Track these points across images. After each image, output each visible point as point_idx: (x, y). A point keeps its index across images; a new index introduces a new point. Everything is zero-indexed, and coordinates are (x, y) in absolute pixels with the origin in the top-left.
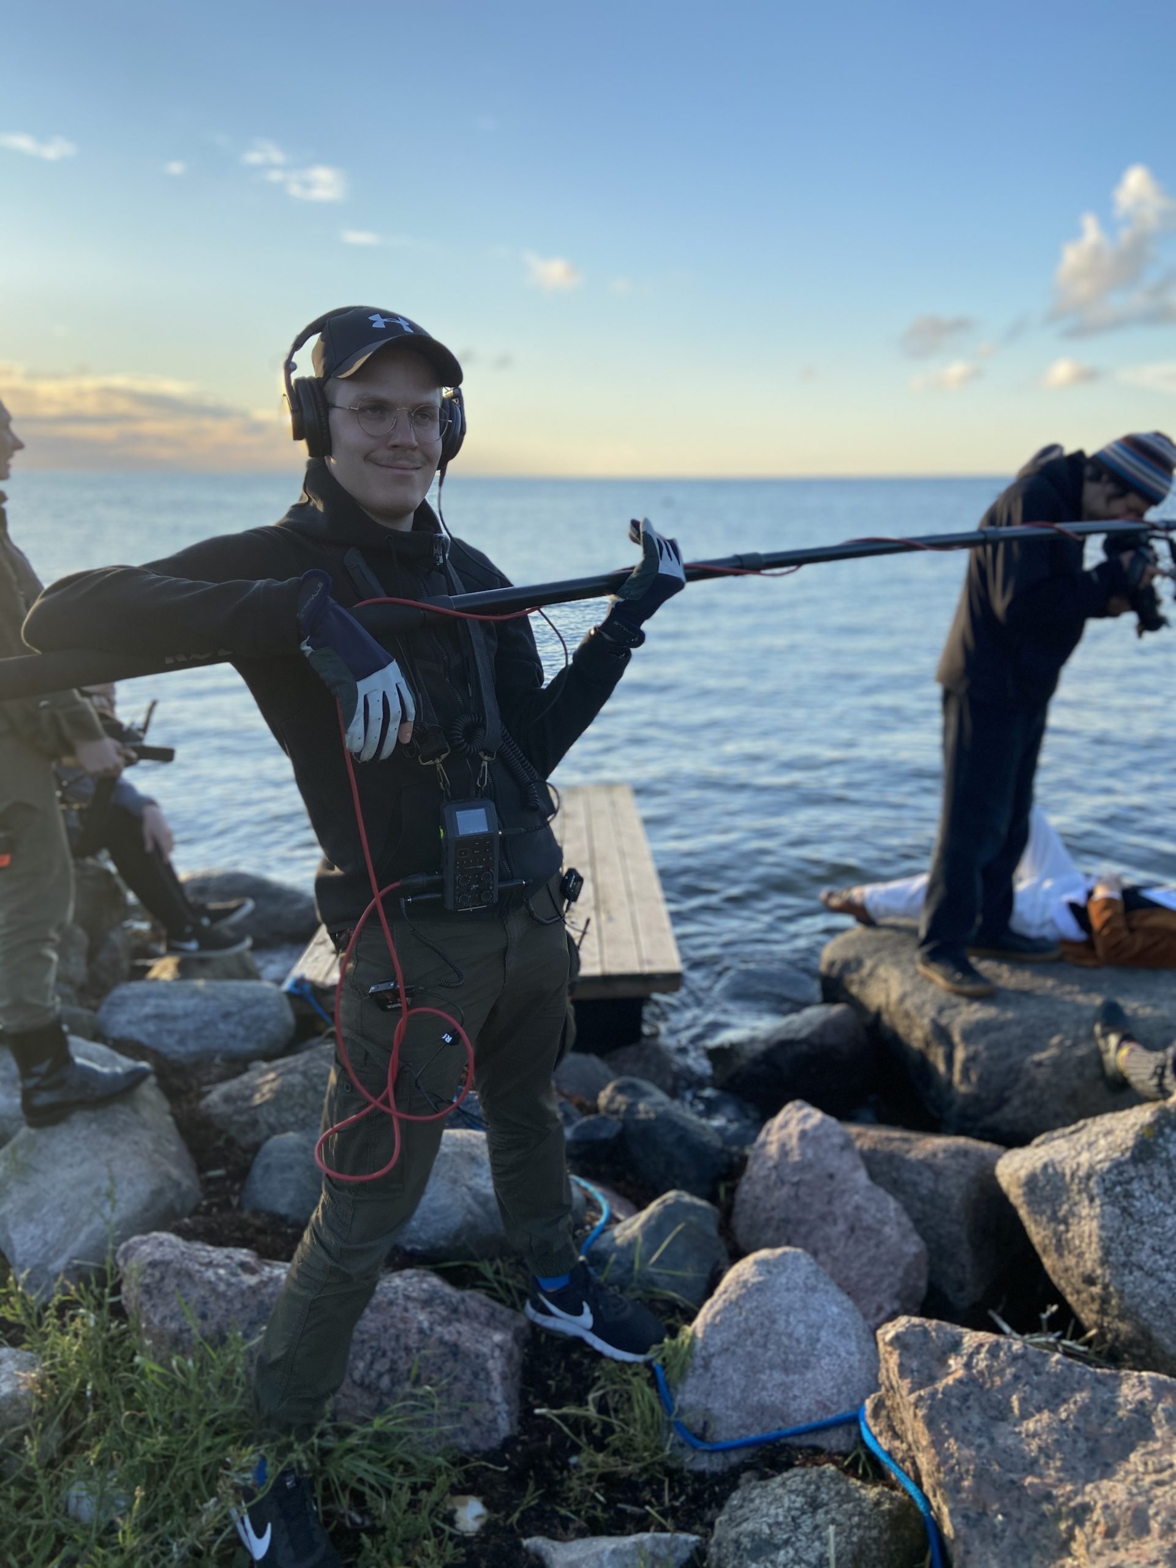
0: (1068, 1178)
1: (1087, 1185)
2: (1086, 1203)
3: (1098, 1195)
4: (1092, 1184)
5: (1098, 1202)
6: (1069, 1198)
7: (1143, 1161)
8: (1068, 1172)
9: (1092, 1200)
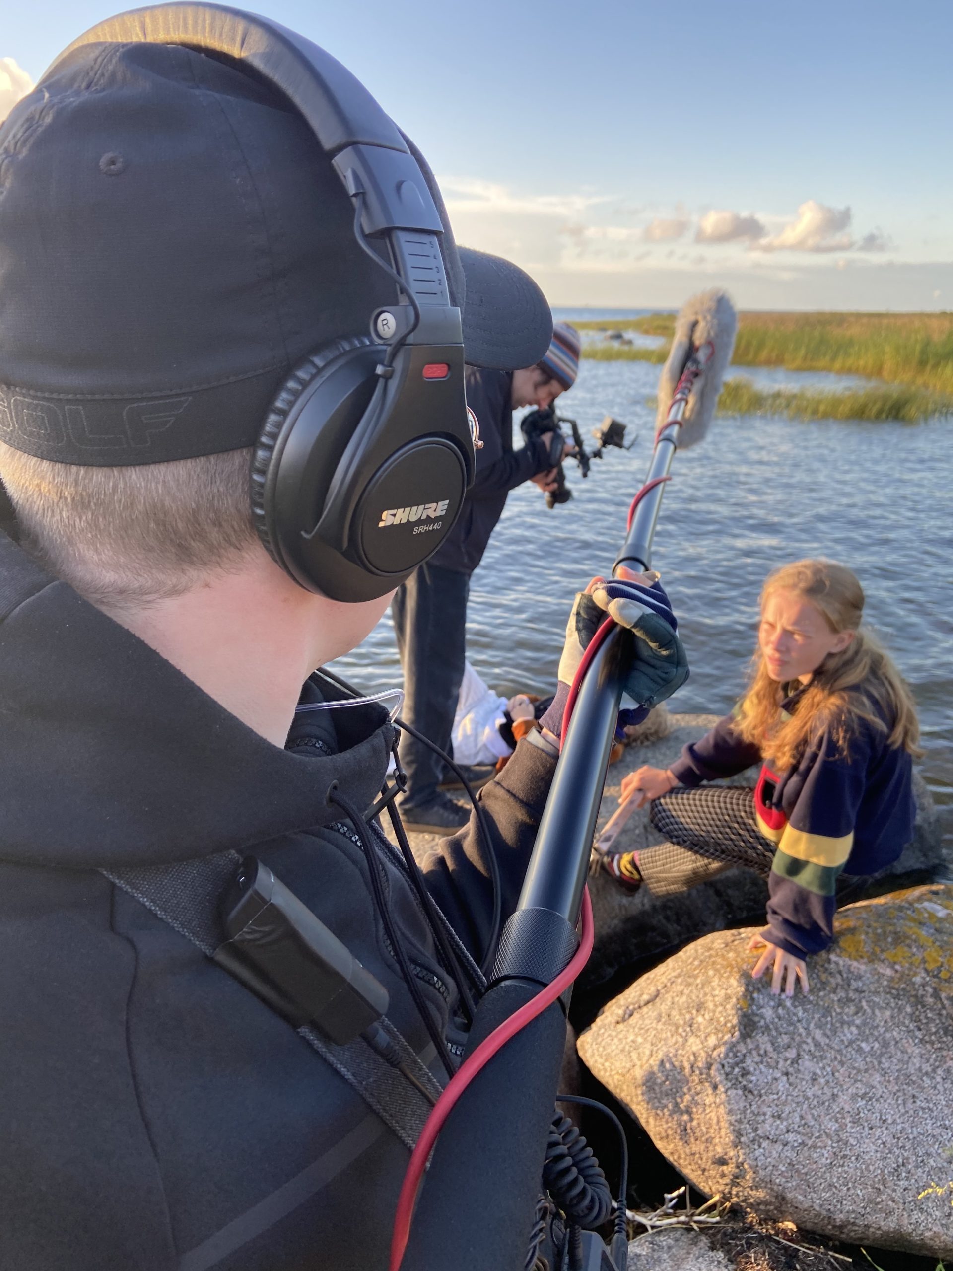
0: (687, 1071)
1: (709, 1075)
2: (710, 1091)
3: (721, 1082)
4: (712, 1072)
5: (721, 1089)
6: (689, 1090)
7: (750, 1036)
8: (687, 1066)
9: (715, 1087)
